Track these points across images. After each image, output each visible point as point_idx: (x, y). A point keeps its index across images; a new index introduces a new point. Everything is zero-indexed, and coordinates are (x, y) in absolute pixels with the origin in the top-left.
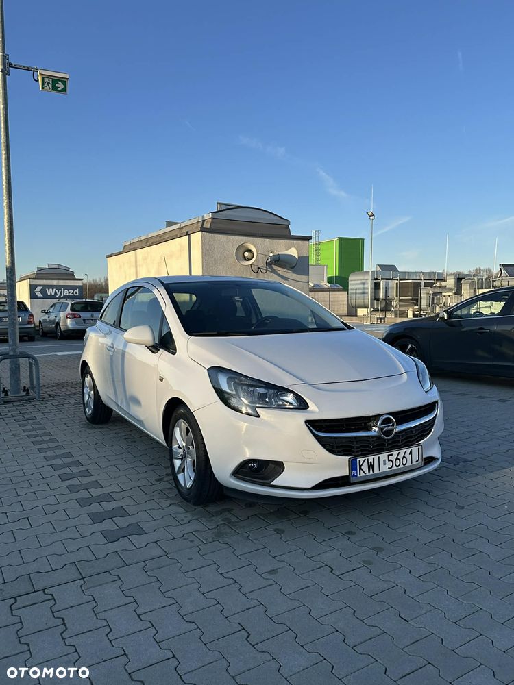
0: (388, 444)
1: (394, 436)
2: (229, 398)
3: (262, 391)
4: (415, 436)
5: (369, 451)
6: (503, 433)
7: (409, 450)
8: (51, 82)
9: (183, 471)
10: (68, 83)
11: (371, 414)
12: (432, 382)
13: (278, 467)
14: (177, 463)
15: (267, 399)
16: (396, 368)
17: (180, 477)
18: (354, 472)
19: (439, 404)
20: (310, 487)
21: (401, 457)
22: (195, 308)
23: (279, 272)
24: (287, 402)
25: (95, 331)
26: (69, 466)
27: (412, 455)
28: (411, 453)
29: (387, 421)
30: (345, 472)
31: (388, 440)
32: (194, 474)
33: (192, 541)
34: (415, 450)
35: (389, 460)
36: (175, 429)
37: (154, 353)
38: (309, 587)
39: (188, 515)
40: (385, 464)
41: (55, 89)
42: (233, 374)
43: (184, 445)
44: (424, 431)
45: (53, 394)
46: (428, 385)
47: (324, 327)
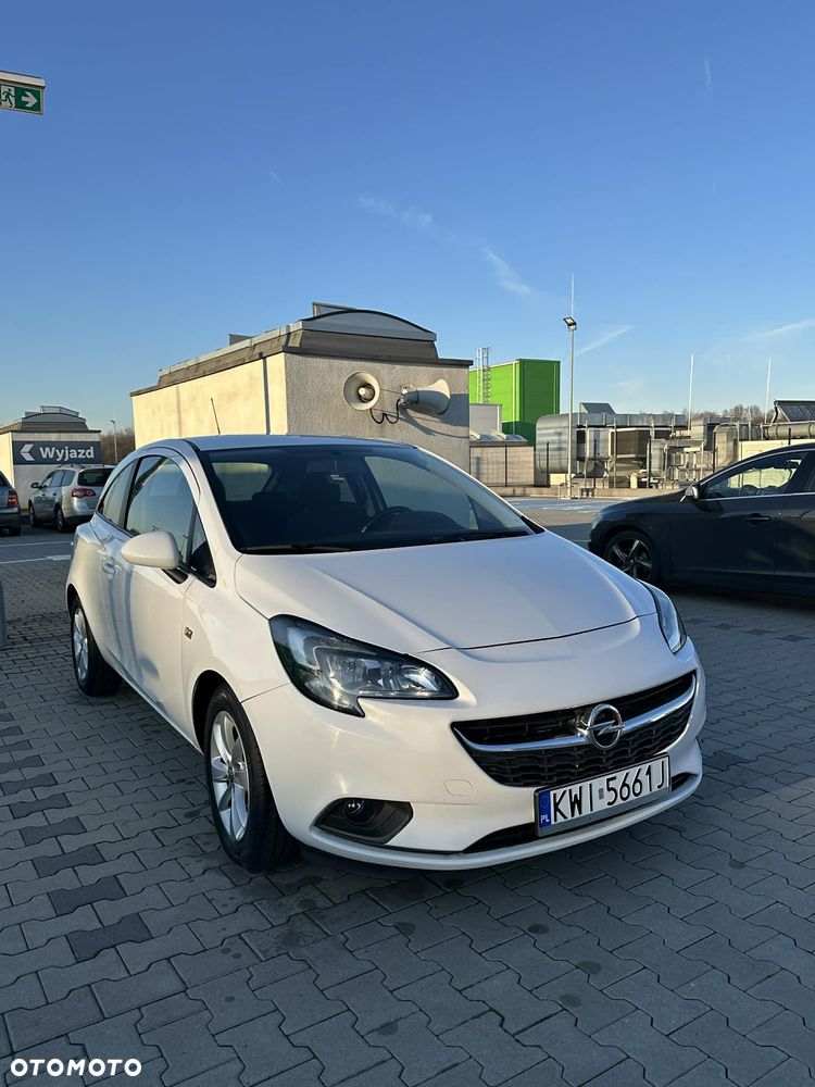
0: (607, 760)
1: (619, 742)
2: (306, 679)
3: (370, 664)
4: (656, 739)
5: (572, 774)
6: (799, 704)
7: (645, 767)
8: (13, 93)
9: (230, 805)
10: (44, 95)
11: (575, 705)
12: (684, 633)
13: (402, 811)
14: (221, 788)
15: (381, 682)
16: (621, 609)
17: (225, 815)
18: (544, 817)
19: (699, 676)
20: (461, 849)
21: (630, 782)
22: (270, 488)
23: (419, 421)
24: (418, 685)
25: (87, 533)
26: (31, 784)
27: (650, 776)
28: (649, 772)
29: (606, 716)
30: (527, 816)
31: (608, 751)
32: (247, 815)
33: (237, 956)
34: (656, 765)
35: (609, 789)
36: (214, 728)
37: (178, 583)
38: (458, 1064)
39: (236, 893)
40: (601, 797)
41: (21, 105)
42: (313, 630)
43: (230, 758)
44: (673, 728)
45: (30, 635)
46: (676, 638)
47: (492, 530)
